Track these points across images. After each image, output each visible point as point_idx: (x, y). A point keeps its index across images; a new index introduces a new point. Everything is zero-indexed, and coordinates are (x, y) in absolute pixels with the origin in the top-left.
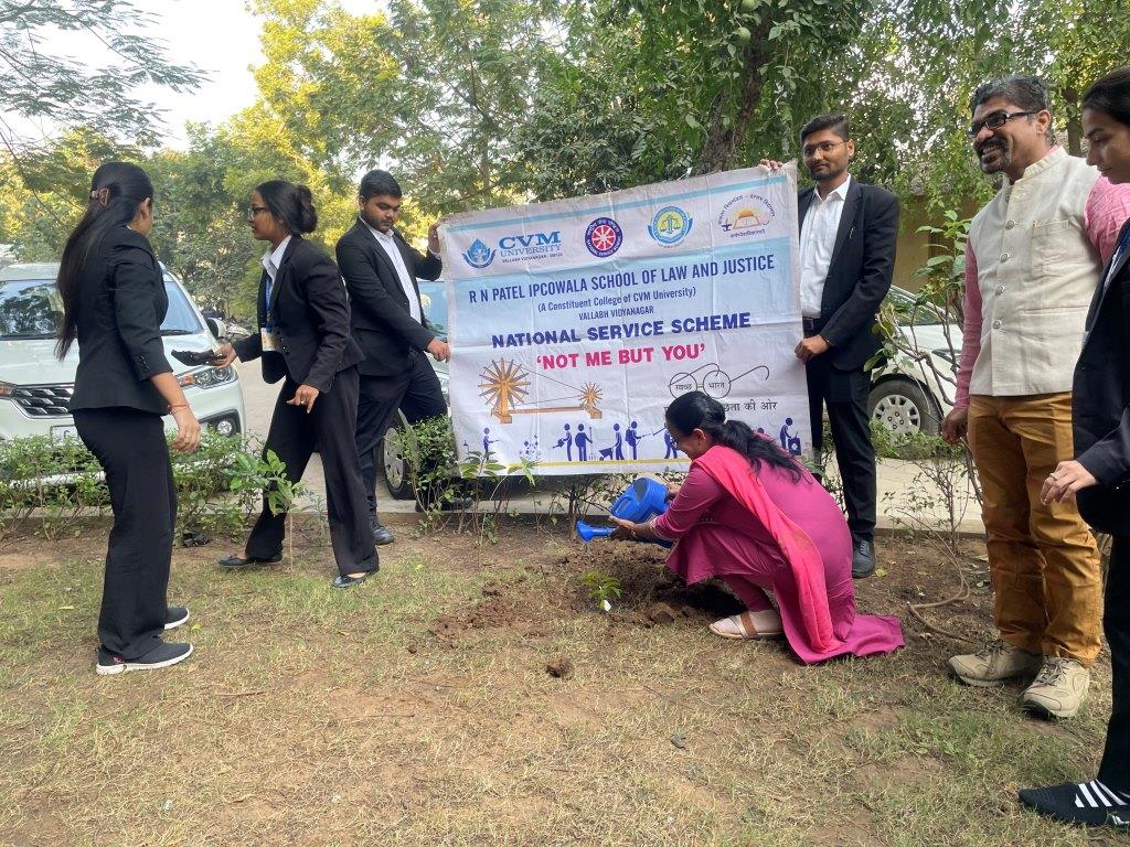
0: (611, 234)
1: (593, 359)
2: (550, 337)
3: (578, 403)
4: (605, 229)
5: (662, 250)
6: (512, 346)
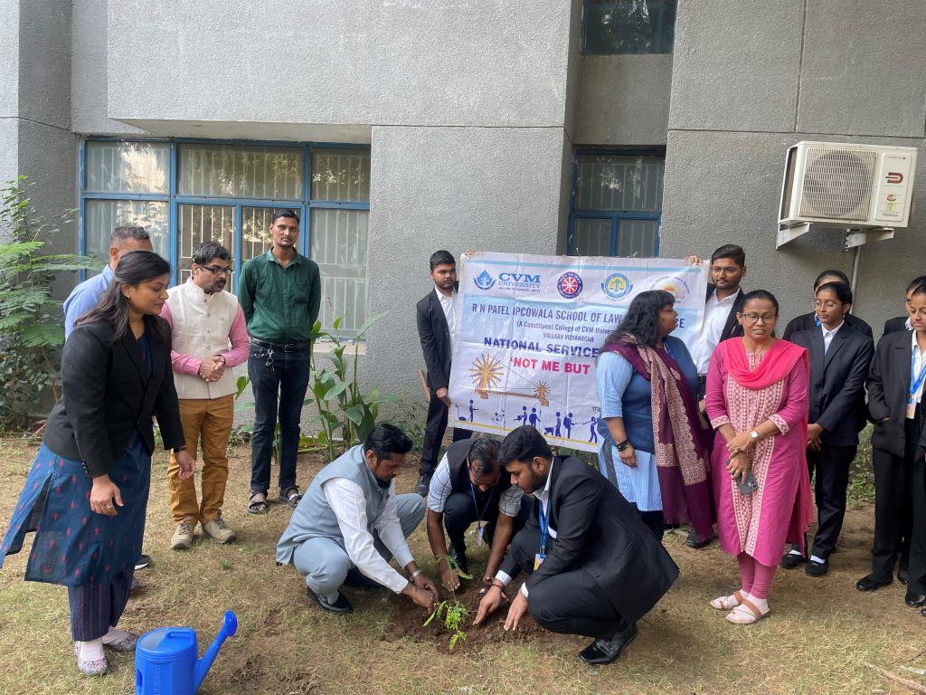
0: (574, 283)
1: (546, 366)
2: (522, 346)
3: (534, 393)
4: (572, 280)
5: (608, 302)
6: (496, 347)
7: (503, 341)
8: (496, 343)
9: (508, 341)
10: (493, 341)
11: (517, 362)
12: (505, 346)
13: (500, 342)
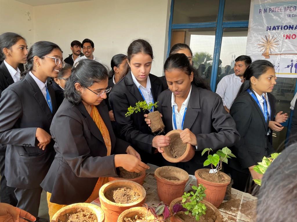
2: (291, 27)
6: (274, 31)
7: (278, 27)
8: (274, 28)
9: (282, 26)
10: (272, 28)
11: (288, 37)
12: (280, 29)
13: (277, 28)
